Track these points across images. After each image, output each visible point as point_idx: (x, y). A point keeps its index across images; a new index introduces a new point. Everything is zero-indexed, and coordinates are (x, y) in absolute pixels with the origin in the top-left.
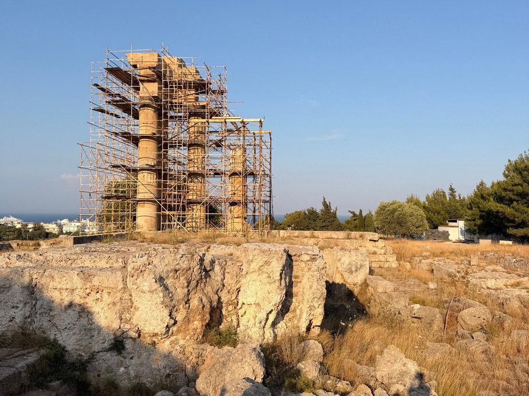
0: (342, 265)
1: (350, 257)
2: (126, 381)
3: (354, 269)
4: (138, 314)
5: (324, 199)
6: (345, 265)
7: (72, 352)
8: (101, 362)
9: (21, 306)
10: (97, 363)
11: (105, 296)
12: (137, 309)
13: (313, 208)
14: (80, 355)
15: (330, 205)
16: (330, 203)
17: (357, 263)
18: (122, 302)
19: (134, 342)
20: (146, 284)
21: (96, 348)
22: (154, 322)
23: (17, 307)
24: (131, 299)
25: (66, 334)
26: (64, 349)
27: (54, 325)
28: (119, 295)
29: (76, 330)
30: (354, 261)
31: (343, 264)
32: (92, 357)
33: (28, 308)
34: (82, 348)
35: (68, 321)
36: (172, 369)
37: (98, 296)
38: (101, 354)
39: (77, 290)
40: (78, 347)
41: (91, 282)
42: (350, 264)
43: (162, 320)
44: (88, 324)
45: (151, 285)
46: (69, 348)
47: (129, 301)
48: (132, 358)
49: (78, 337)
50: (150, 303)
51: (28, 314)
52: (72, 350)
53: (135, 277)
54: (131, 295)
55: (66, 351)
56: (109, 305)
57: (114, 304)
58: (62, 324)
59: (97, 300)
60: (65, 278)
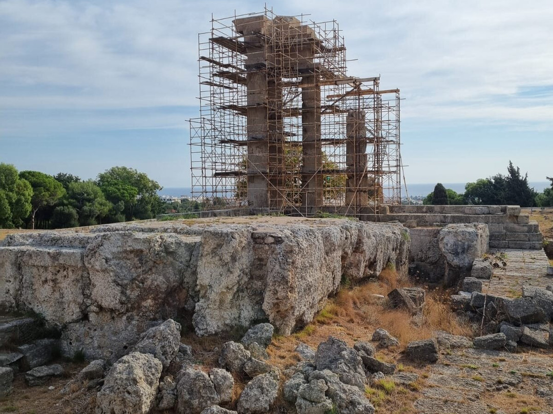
0: (446, 246)
1: (455, 237)
2: (92, 350)
3: (459, 250)
4: (95, 290)
5: (511, 164)
6: (449, 245)
7: (50, 322)
8: (72, 331)
9: (12, 280)
10: (69, 332)
11: (70, 273)
12: (94, 286)
13: (500, 175)
14: (56, 325)
15: (518, 171)
16: (518, 169)
17: (464, 243)
18: (83, 280)
19: (97, 316)
20: (97, 263)
21: (68, 319)
22: (108, 299)
23: (10, 282)
24: (89, 277)
25: (45, 306)
26: (44, 319)
27: (36, 298)
28: (80, 273)
29: (52, 303)
30: (461, 241)
31: (447, 244)
32: (65, 327)
33: (17, 282)
34: (57, 319)
35: (46, 295)
36: (128, 342)
37: (65, 273)
38: (72, 325)
39: (50, 268)
40: (54, 318)
41: (58, 260)
42: (455, 244)
43: (114, 297)
44: (60, 298)
45: (102, 265)
46: (48, 318)
47: (88, 279)
48: (95, 330)
49: (53, 309)
50: (103, 281)
51: (17, 287)
52: (50, 320)
53: (89, 257)
54: (88, 273)
55: (47, 321)
56: (73, 281)
57: (78, 281)
58: (41, 298)
59: (65, 276)
60: (39, 257)
